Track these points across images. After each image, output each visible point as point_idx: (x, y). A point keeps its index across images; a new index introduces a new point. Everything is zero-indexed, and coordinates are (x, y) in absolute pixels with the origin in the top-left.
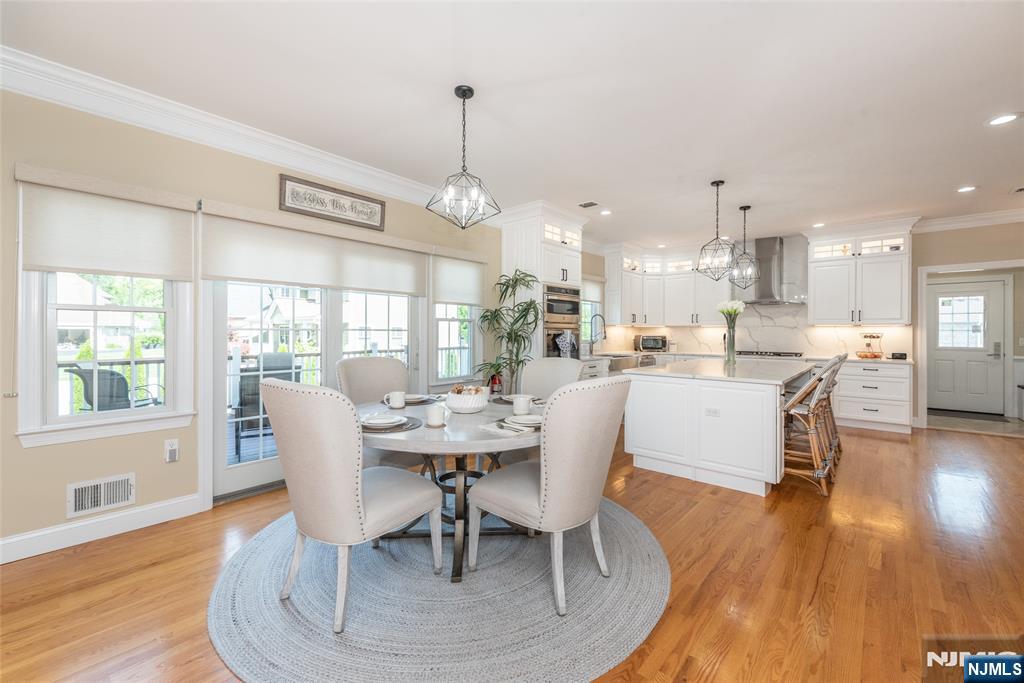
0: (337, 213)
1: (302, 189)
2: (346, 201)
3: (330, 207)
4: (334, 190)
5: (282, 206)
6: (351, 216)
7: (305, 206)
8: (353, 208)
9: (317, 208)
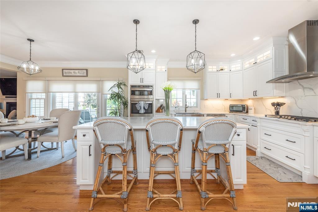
0: (75, 75)
1: (66, 71)
2: (77, 71)
3: (73, 74)
4: (74, 69)
5: (63, 76)
6: (78, 74)
7: (68, 75)
8: (78, 73)
9: (70, 74)
